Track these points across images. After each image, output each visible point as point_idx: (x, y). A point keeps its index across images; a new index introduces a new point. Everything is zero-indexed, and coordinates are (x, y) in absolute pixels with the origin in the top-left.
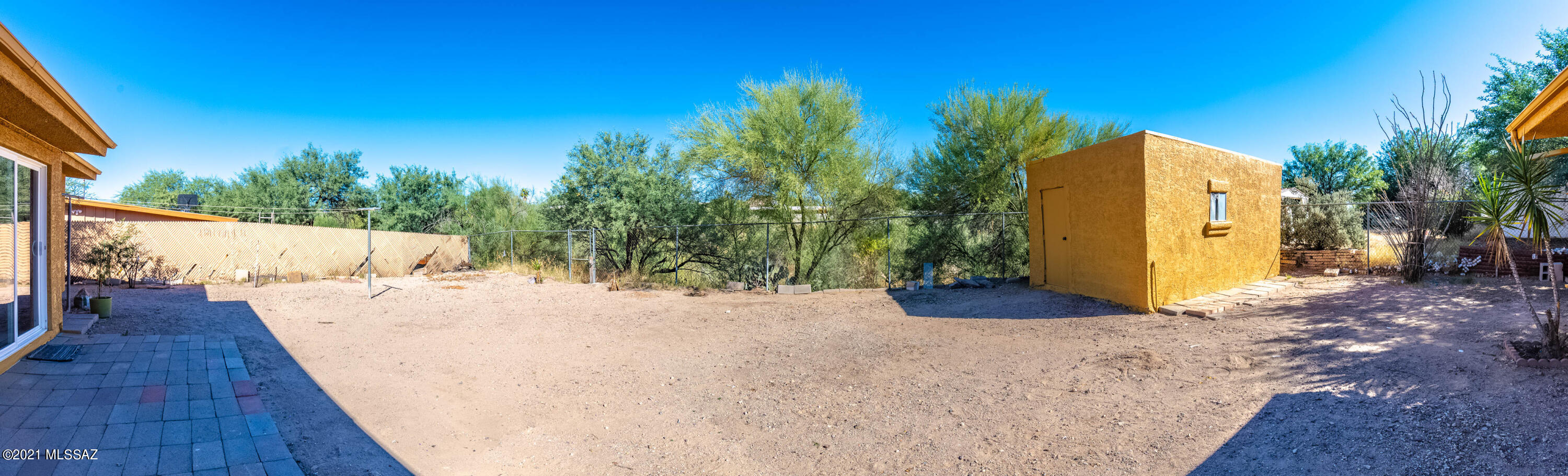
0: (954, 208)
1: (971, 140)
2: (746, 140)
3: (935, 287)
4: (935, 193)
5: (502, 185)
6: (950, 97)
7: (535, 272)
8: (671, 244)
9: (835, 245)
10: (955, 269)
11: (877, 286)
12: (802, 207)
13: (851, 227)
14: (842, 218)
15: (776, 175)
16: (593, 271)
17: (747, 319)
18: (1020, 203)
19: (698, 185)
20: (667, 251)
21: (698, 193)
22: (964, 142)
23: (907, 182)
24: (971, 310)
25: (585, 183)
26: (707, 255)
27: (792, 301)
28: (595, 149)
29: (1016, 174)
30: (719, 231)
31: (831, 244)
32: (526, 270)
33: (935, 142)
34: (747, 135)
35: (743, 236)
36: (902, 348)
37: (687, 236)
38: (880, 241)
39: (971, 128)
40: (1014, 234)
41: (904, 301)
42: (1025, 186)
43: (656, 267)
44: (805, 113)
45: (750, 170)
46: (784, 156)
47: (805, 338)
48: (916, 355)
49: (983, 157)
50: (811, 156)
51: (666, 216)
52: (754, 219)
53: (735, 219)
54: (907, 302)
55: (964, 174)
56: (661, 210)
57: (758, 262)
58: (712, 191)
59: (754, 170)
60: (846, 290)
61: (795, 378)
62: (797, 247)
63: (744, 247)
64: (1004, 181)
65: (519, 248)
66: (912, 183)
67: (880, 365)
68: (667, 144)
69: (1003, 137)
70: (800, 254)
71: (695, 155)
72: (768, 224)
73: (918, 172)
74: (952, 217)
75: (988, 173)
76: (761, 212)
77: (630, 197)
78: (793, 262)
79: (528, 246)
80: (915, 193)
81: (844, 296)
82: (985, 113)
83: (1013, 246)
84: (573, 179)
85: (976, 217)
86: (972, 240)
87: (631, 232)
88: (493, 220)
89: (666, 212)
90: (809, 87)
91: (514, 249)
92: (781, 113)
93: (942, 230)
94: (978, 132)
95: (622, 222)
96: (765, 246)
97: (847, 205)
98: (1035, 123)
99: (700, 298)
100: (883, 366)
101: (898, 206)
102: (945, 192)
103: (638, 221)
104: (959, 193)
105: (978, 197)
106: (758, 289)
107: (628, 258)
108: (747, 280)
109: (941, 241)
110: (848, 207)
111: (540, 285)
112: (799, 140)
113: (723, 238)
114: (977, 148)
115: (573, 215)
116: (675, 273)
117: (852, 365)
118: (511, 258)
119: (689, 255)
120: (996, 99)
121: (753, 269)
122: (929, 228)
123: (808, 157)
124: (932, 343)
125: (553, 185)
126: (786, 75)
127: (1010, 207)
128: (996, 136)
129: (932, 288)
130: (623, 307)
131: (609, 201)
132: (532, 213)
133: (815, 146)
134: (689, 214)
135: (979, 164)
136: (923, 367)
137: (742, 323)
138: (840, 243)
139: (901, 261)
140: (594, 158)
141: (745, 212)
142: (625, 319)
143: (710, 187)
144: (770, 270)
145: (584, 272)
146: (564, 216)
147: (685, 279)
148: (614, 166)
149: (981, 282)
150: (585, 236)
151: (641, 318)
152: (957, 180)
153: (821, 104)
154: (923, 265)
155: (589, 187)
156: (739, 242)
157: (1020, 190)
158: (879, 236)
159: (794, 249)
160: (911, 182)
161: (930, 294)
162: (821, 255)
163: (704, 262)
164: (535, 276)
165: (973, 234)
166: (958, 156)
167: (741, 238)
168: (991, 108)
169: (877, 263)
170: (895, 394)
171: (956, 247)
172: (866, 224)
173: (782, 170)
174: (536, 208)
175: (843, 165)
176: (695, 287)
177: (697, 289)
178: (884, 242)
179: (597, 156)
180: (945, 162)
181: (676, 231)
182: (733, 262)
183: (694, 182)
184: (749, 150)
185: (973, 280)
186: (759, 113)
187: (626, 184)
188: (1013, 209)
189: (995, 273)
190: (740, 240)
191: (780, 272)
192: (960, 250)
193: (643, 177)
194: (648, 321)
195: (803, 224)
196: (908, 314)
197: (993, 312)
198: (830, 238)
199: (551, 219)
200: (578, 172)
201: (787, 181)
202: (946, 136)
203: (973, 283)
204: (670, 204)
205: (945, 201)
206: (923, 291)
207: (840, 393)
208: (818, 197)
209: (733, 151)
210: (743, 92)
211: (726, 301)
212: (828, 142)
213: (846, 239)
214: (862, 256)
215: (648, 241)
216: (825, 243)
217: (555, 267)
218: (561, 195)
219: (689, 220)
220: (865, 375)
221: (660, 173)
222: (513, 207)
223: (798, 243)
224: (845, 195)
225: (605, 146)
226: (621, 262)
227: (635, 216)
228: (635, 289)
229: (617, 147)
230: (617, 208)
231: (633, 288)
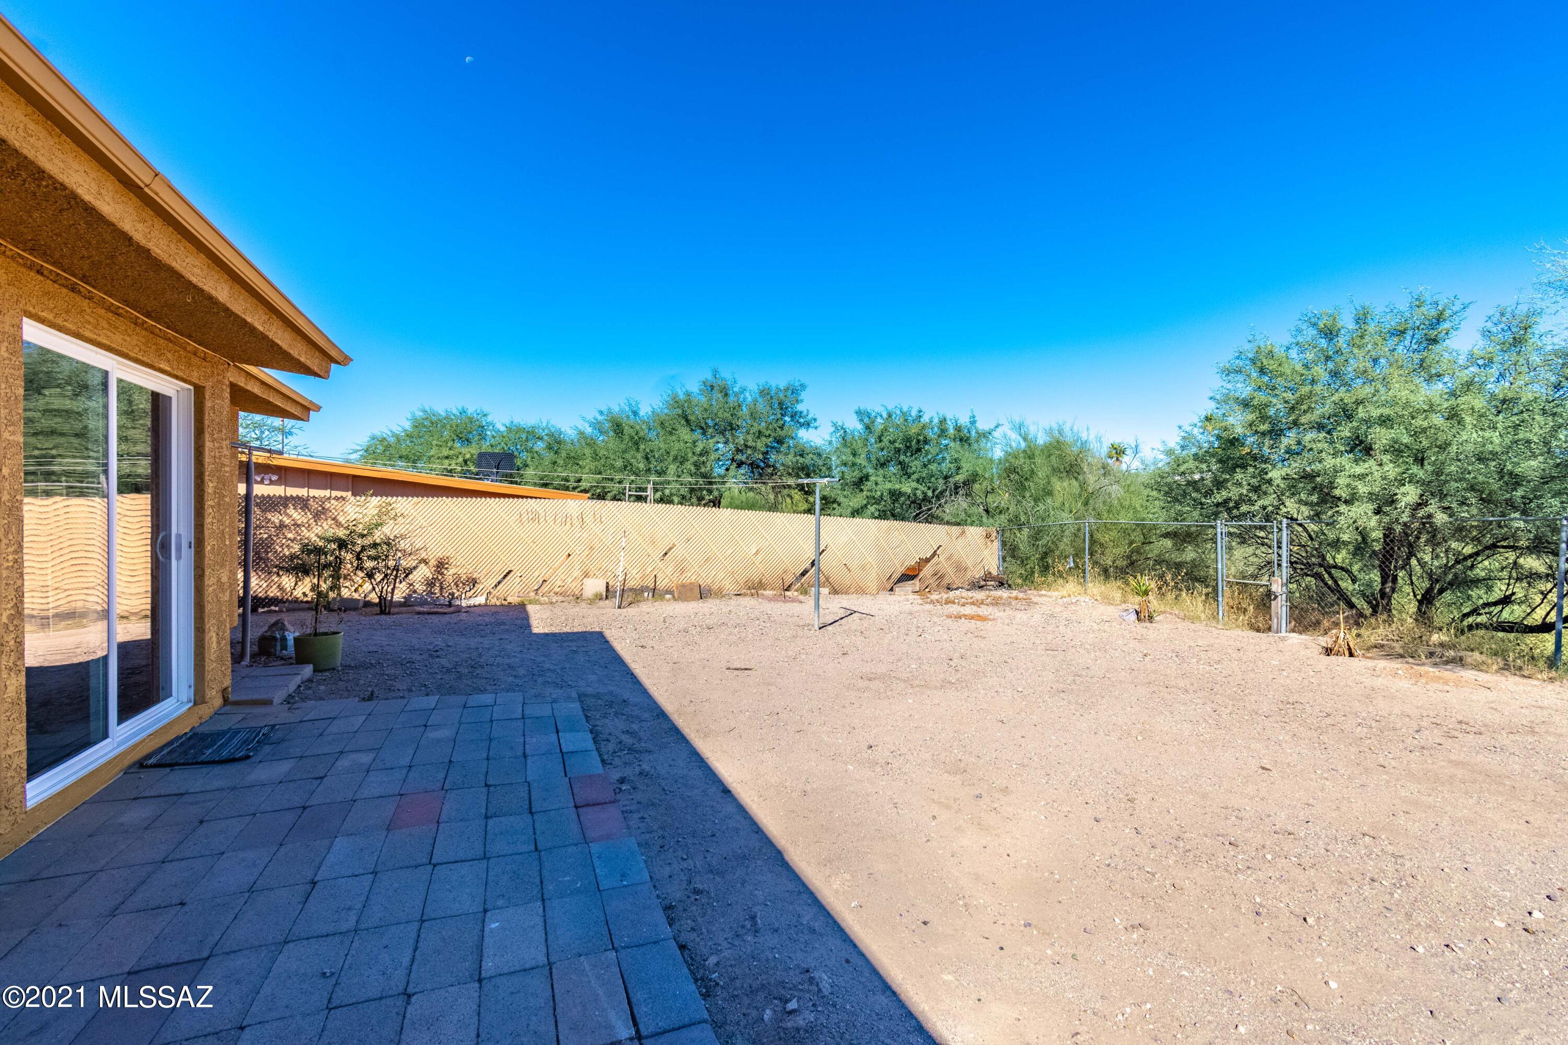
5: (1069, 437)
7: (1138, 599)
16: (1280, 607)
25: (1264, 427)
28: (1293, 353)
32: (1118, 595)
43: (1477, 614)
51: (1519, 493)
56: (1503, 478)
65: (1103, 554)
77: (1396, 450)
79: (1124, 549)
84: (1231, 420)
87: (1398, 529)
88: (1049, 501)
89: (1516, 481)
91: (1091, 554)
95: (1370, 507)
103: (1422, 505)
107: (1384, 589)
111: (1148, 624)
115: (1233, 493)
116: (1551, 635)
118: (1084, 571)
125: (1183, 434)
130: (1368, 697)
131: (1330, 462)
132: (1132, 488)
140: (1288, 372)
145: (1257, 607)
146: (1209, 493)
148: (1346, 384)
150: (1262, 534)
155: (1276, 433)
164: (1137, 607)
174: (1140, 480)
179: (1299, 367)
187: (1385, 421)
193: (1438, 401)
194: (1448, 743)
199: (1176, 500)
200: (1246, 404)
204: (1536, 463)
215: (1451, 551)
217: (1184, 594)
218: (1201, 453)
221: (1500, 389)
222: (1091, 479)
225: (1323, 343)
226: (1364, 595)
227: (1409, 494)
228: (1411, 660)
229: (1357, 341)
230: (1353, 476)
231: (1402, 656)
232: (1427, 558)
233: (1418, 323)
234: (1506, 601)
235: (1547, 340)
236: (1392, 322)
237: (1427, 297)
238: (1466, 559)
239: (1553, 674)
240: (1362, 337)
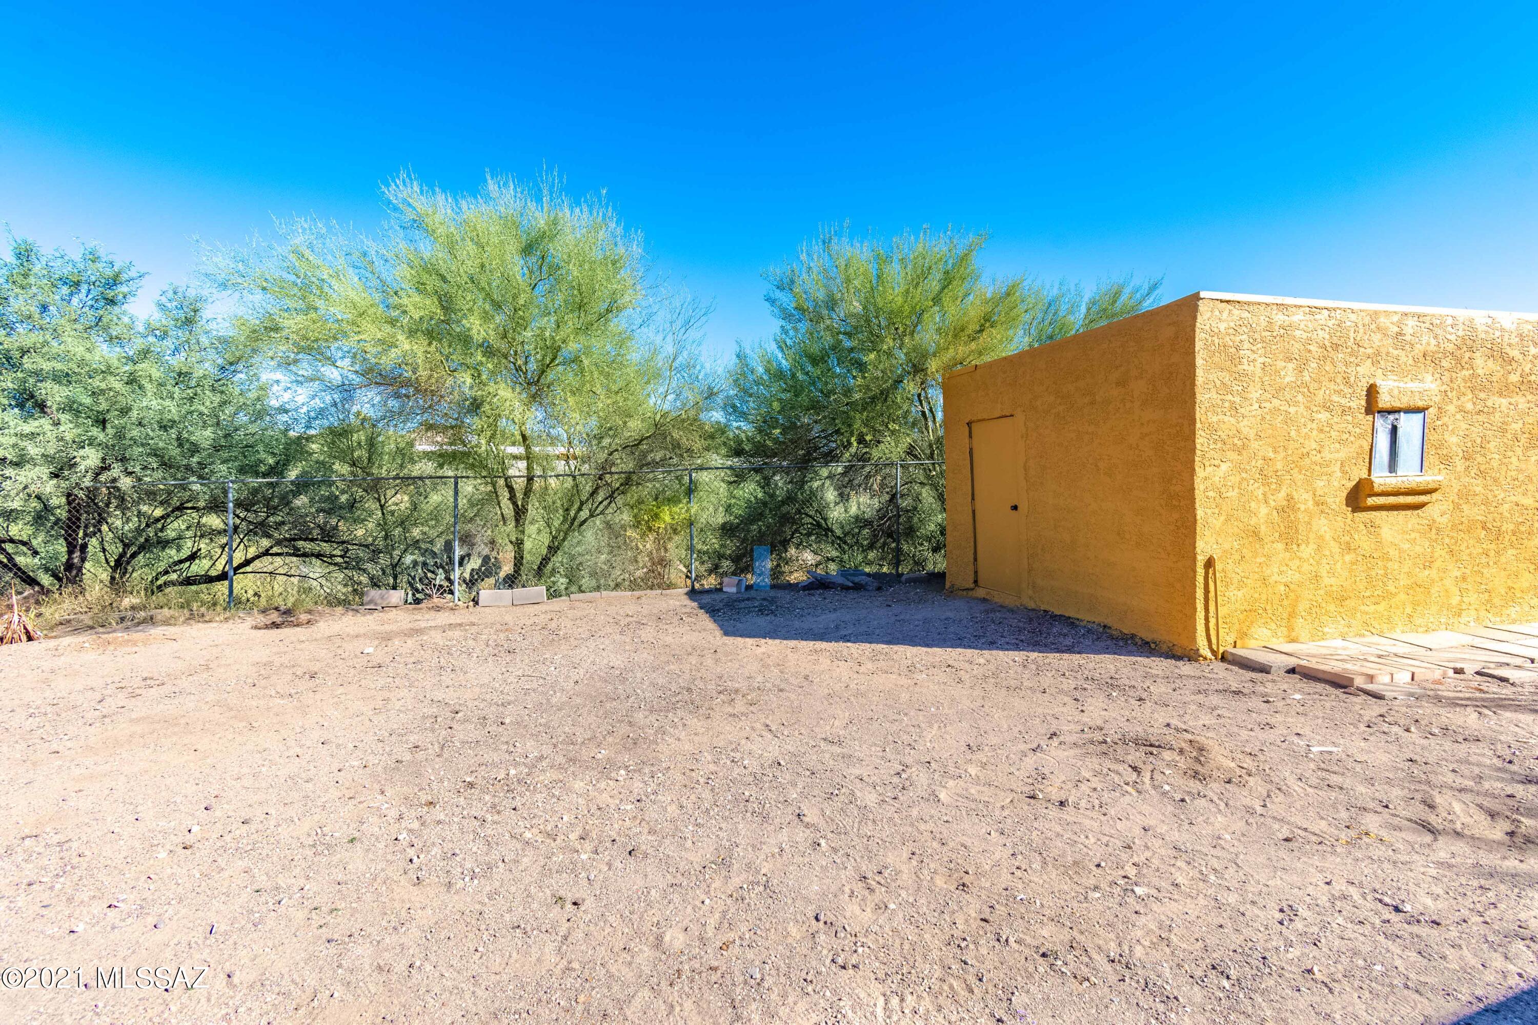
0: (809, 453)
1: (841, 337)
2: (405, 312)
3: (773, 587)
4: (774, 428)
6: (804, 257)
8: (213, 521)
9: (592, 516)
10: (809, 557)
11: (670, 586)
12: (528, 448)
13: (621, 485)
14: (604, 469)
15: (471, 388)
17: (413, 660)
18: (931, 446)
19: (287, 396)
20: (202, 536)
21: (286, 411)
22: (828, 340)
23: (724, 408)
24: (837, 627)
26: (312, 540)
27: (508, 618)
29: (923, 394)
30: (343, 492)
31: (584, 514)
33: (775, 340)
34: (405, 301)
35: (400, 501)
36: (715, 695)
37: (258, 502)
38: (676, 509)
39: (842, 315)
40: (917, 499)
41: (718, 610)
42: (939, 415)
43: (166, 572)
44: (531, 272)
45: (414, 373)
46: (489, 351)
47: (535, 685)
48: (740, 706)
49: (861, 366)
50: (544, 357)
51: (195, 459)
52: (427, 467)
53: (380, 467)
54: (724, 613)
55: (827, 395)
56: (181, 445)
57: (435, 550)
58: (322, 410)
59: (423, 373)
60: (614, 593)
61: (516, 764)
62: (517, 521)
63: (403, 523)
64: (900, 408)
66: (735, 411)
67: (675, 726)
68: (192, 293)
69: (901, 330)
70: (523, 532)
71: (276, 329)
72: (456, 478)
73: (745, 391)
74: (806, 468)
75: (871, 394)
76: (441, 455)
77: (71, 407)
78: (510, 547)
80: (739, 428)
81: (610, 604)
82: (868, 286)
83: (915, 520)
85: (848, 470)
86: (840, 509)
87: (81, 494)
89: (195, 449)
90: (540, 219)
92: (483, 266)
93: (788, 491)
94: (853, 322)
95: (44, 471)
96: (448, 519)
97: (614, 447)
98: (960, 300)
99: (298, 629)
100: (681, 728)
101: (707, 449)
102: (793, 426)
103: (105, 468)
104: (817, 428)
105: (852, 434)
106: (436, 600)
107: (70, 559)
108: (411, 585)
109: (785, 509)
110: (617, 450)
112: (521, 324)
113: (352, 505)
114: (852, 350)
116: (226, 583)
117: (624, 729)
119: (265, 543)
120: (888, 260)
121: (425, 564)
122: (763, 488)
123: (539, 357)
124: (769, 685)
126: (492, 186)
127: (911, 452)
128: (888, 327)
129: (768, 588)
133: (553, 338)
134: (263, 455)
135: (854, 377)
136: (753, 728)
137: (402, 670)
138: (602, 513)
139: (714, 542)
141: (404, 455)
142: (49, 709)
143: (317, 400)
144: (461, 564)
147: (256, 594)
149: (857, 579)
151: (109, 700)
152: (815, 406)
153: (565, 257)
154: (752, 550)
156: (392, 513)
157: (930, 424)
158: (673, 501)
159: (512, 524)
160: (732, 409)
161: (764, 599)
162: (566, 534)
163: (305, 555)
165: (843, 498)
166: (817, 365)
167: (397, 504)
168: (879, 277)
169: (670, 546)
170: (702, 780)
171: (811, 520)
172: (649, 480)
173: (484, 377)
175: (608, 376)
176: (283, 608)
177: (288, 612)
178: (683, 511)
180: (793, 376)
181: (225, 492)
182: (377, 552)
183: (275, 388)
184: (411, 333)
185: (842, 575)
186: (433, 260)
188: (916, 457)
189: (881, 566)
190: (393, 508)
191: (482, 565)
192: (819, 525)
193: (115, 363)
195: (530, 479)
196: (726, 634)
197: (877, 631)
198: (582, 504)
201: (495, 400)
202: (796, 330)
203: (841, 580)
204: (208, 433)
205: (792, 441)
206: (752, 593)
207: (602, 785)
208: (560, 431)
209: (372, 331)
210: (396, 209)
211: (362, 631)
212: (578, 331)
213: (613, 505)
214: (643, 535)
215: (140, 514)
216: (572, 513)
219: (263, 468)
220: (649, 747)
221: (177, 362)
223: (520, 513)
224: (610, 429)
226: (47, 570)
227: (90, 458)
228: (101, 630)
229: (20, 279)
230: (22, 436)
231: (92, 628)
232: (119, 523)
233: (93, 278)
234: (193, 557)
235: (212, 326)
236: (62, 269)
237: (102, 253)
238: (157, 520)
239: (228, 614)
240: (26, 276)
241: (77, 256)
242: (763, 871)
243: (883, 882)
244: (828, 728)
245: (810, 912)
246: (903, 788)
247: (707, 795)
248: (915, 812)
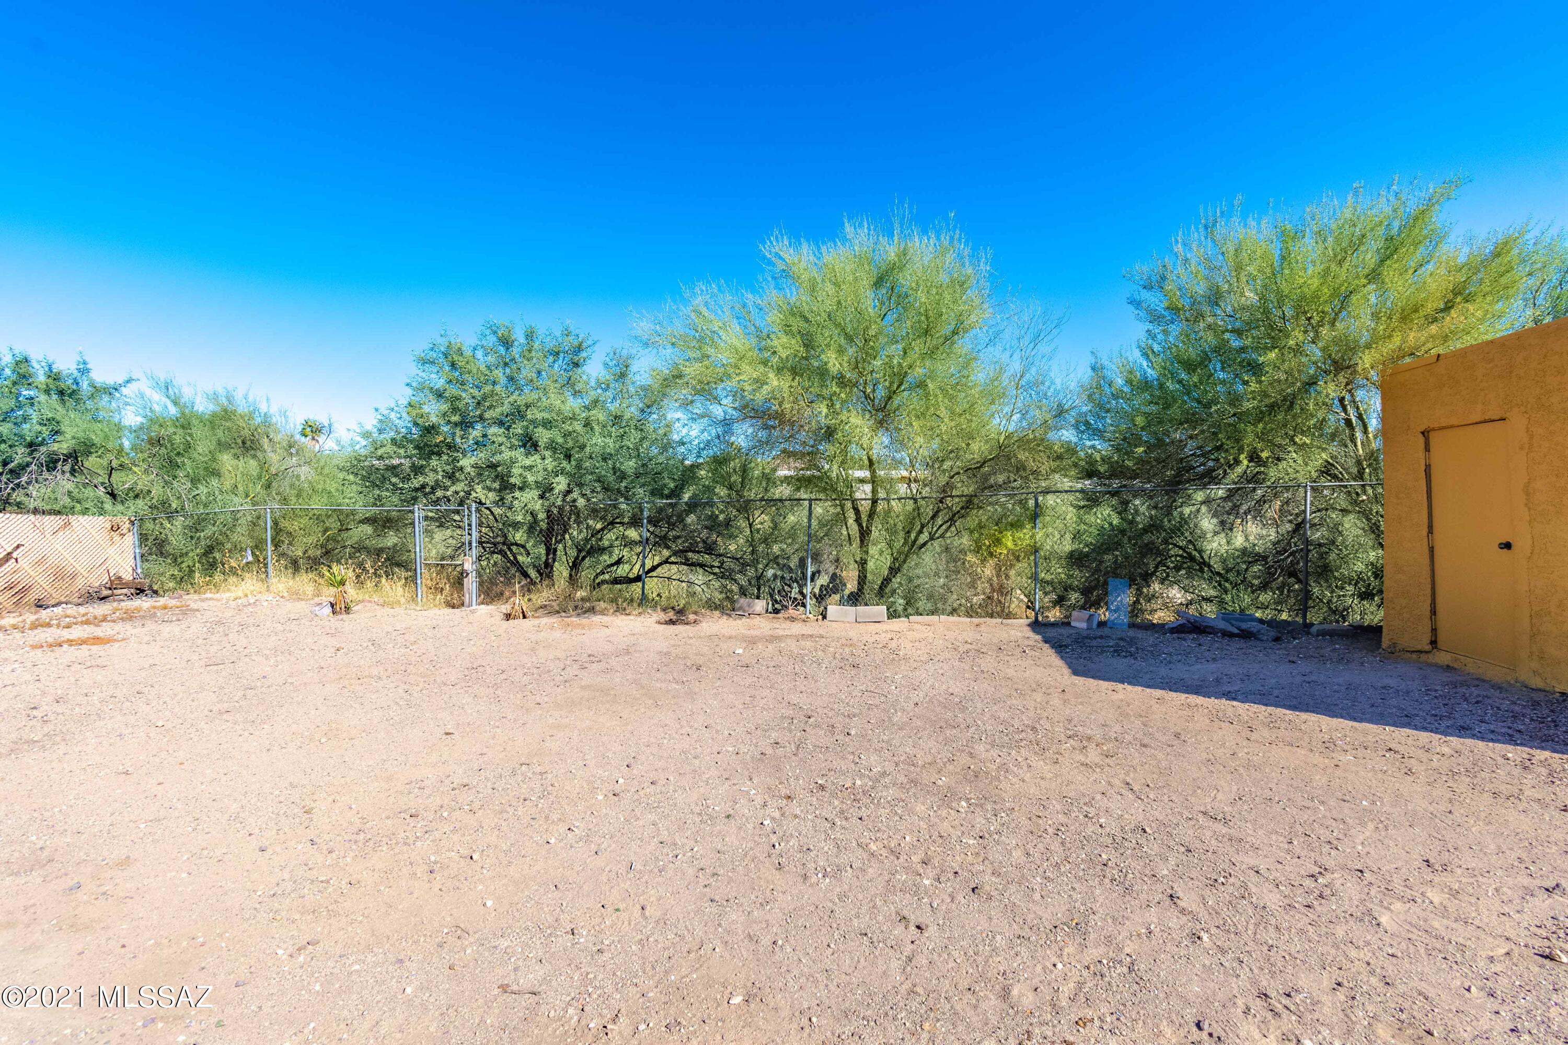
0: (1178, 474)
1: (1227, 336)
2: (775, 352)
3: (1132, 625)
4: (1136, 446)
5: (242, 407)
6: (1179, 248)
7: (333, 590)
8: (633, 534)
9: (932, 538)
10: (1176, 595)
11: (1009, 616)
12: (873, 472)
13: (962, 508)
14: (946, 490)
15: (826, 416)
16: (471, 583)
17: (772, 664)
18: (1359, 463)
19: (684, 431)
20: (625, 546)
21: (683, 444)
22: (1210, 339)
23: (1076, 427)
24: (1218, 681)
25: (456, 418)
26: (699, 552)
27: (853, 634)
28: (479, 354)
29: (1348, 397)
30: (722, 512)
31: (924, 537)
32: (309, 589)
33: (1139, 347)
34: (775, 343)
35: (762, 520)
36: (1063, 737)
37: (662, 520)
38: (1019, 534)
39: (1229, 309)
40: (1336, 529)
41: (1066, 646)
42: (1374, 423)
43: (604, 573)
44: (883, 303)
45: (780, 406)
46: (841, 381)
47: (877, 701)
48: (1093, 756)
49: (1256, 369)
50: (891, 383)
51: (623, 484)
52: (783, 491)
53: (750, 490)
54: (1073, 650)
55: (1208, 405)
56: (615, 473)
57: (792, 566)
58: (708, 441)
59: (787, 406)
60: (951, 618)
61: (862, 776)
62: (862, 541)
63: (766, 539)
64: (1312, 416)
65: (290, 544)
66: (1088, 429)
67: (1018, 765)
68: (625, 353)
69: (1316, 318)
70: (867, 552)
71: (680, 376)
72: (810, 500)
73: (1101, 406)
74: (1175, 492)
75: (1267, 401)
76: (798, 480)
77: (552, 446)
78: (853, 566)
79: (315, 537)
80: (1093, 447)
81: (948, 629)
82: (1268, 270)
83: (1333, 556)
84: (426, 409)
85: (1231, 494)
86: (1221, 539)
87: (555, 511)
88: (214, 482)
89: (623, 476)
90: (891, 253)
91: (276, 545)
92: (839, 303)
93: (1151, 517)
94: (1246, 316)
95: (535, 493)
96: (803, 538)
97: (955, 470)
98: (1413, 272)
99: (687, 627)
100: (1025, 768)
101: (1054, 471)
102: (1160, 443)
103: (569, 492)
104: (1192, 444)
105: (1241, 450)
106: (791, 611)
107: (547, 559)
108: (772, 596)
109: (1147, 538)
110: (958, 473)
111: (344, 616)
112: (869, 353)
113: (728, 523)
114: (1243, 349)
115: (430, 479)
116: (640, 584)
117: (964, 760)
118: (266, 566)
119: (666, 553)
120: (1298, 235)
121: (783, 578)
122: (1119, 513)
123: (887, 384)
124: (1128, 738)
125: (380, 417)
126: (848, 228)
127: (1327, 470)
128: (1296, 318)
129: (1125, 627)
130: (533, 650)
131: (507, 455)
132: (326, 471)
133: (900, 364)
134: (667, 481)
135: (1246, 383)
136: (1109, 783)
137: (764, 673)
138: (942, 536)
139: (1058, 571)
140: (475, 371)
141: (769, 480)
142: (535, 671)
143: (706, 433)
144: (812, 580)
145: (453, 585)
146: (406, 479)
147: (658, 595)
148: (518, 389)
149: (1244, 626)
150: (457, 517)
151: (569, 669)
152: (1191, 420)
153: (913, 285)
154: (1106, 583)
155: (465, 424)
156: (758, 531)
157: (1359, 435)
158: (1016, 525)
159: (856, 543)
160: (1084, 426)
161: (1121, 639)
162: (907, 556)
163: (693, 564)
164: (332, 600)
165: (1225, 527)
166: (1194, 371)
167: (762, 523)
168: (1283, 258)
169: (1012, 573)
170: (1050, 830)
171: (1181, 552)
172: (991, 504)
173: (838, 406)
174: (335, 462)
175: (952, 398)
176: (677, 608)
177: (681, 612)
178: (1027, 536)
179: (483, 368)
180: (1161, 386)
181: (642, 511)
182: (745, 565)
183: (677, 425)
184: (779, 371)
185: (1223, 619)
186: (798, 304)
187: (547, 424)
188: (1335, 477)
189: (1279, 611)
190: (759, 526)
191: (830, 582)
192: (1192, 558)
193: (577, 411)
194: (582, 674)
195: (875, 501)
196: (1076, 672)
197: (1276, 692)
198: (923, 526)
199: (374, 485)
200: (439, 395)
201: (847, 427)
202: (1166, 332)
203: (1222, 625)
204: (632, 463)
205: (1157, 460)
206: (1106, 631)
207: (944, 813)
208: (903, 455)
209: (749, 372)
210: (770, 263)
211: (734, 634)
212: (923, 356)
213: (953, 529)
214: (983, 561)
215: (588, 527)
216: (913, 536)
217: (384, 580)
218: (399, 437)
219: (666, 492)
220: (991, 783)
221: (613, 407)
222: (273, 458)
223: (864, 534)
224: (952, 451)
225: (502, 350)
226: (534, 566)
227: (561, 484)
228: (563, 614)
229: (526, 354)
230: (525, 468)
231: (558, 612)
232: (575, 533)
233: (567, 348)
234: (619, 562)
236: (550, 344)
237: (572, 328)
238: (597, 533)
239: (640, 610)
240: (530, 351)
241: (558, 333)
242: (1127, 950)
243: (1292, 1008)
244: (1208, 800)
245: (1191, 1015)
246: (1321, 896)
247: (1056, 846)
248: (1340, 932)
